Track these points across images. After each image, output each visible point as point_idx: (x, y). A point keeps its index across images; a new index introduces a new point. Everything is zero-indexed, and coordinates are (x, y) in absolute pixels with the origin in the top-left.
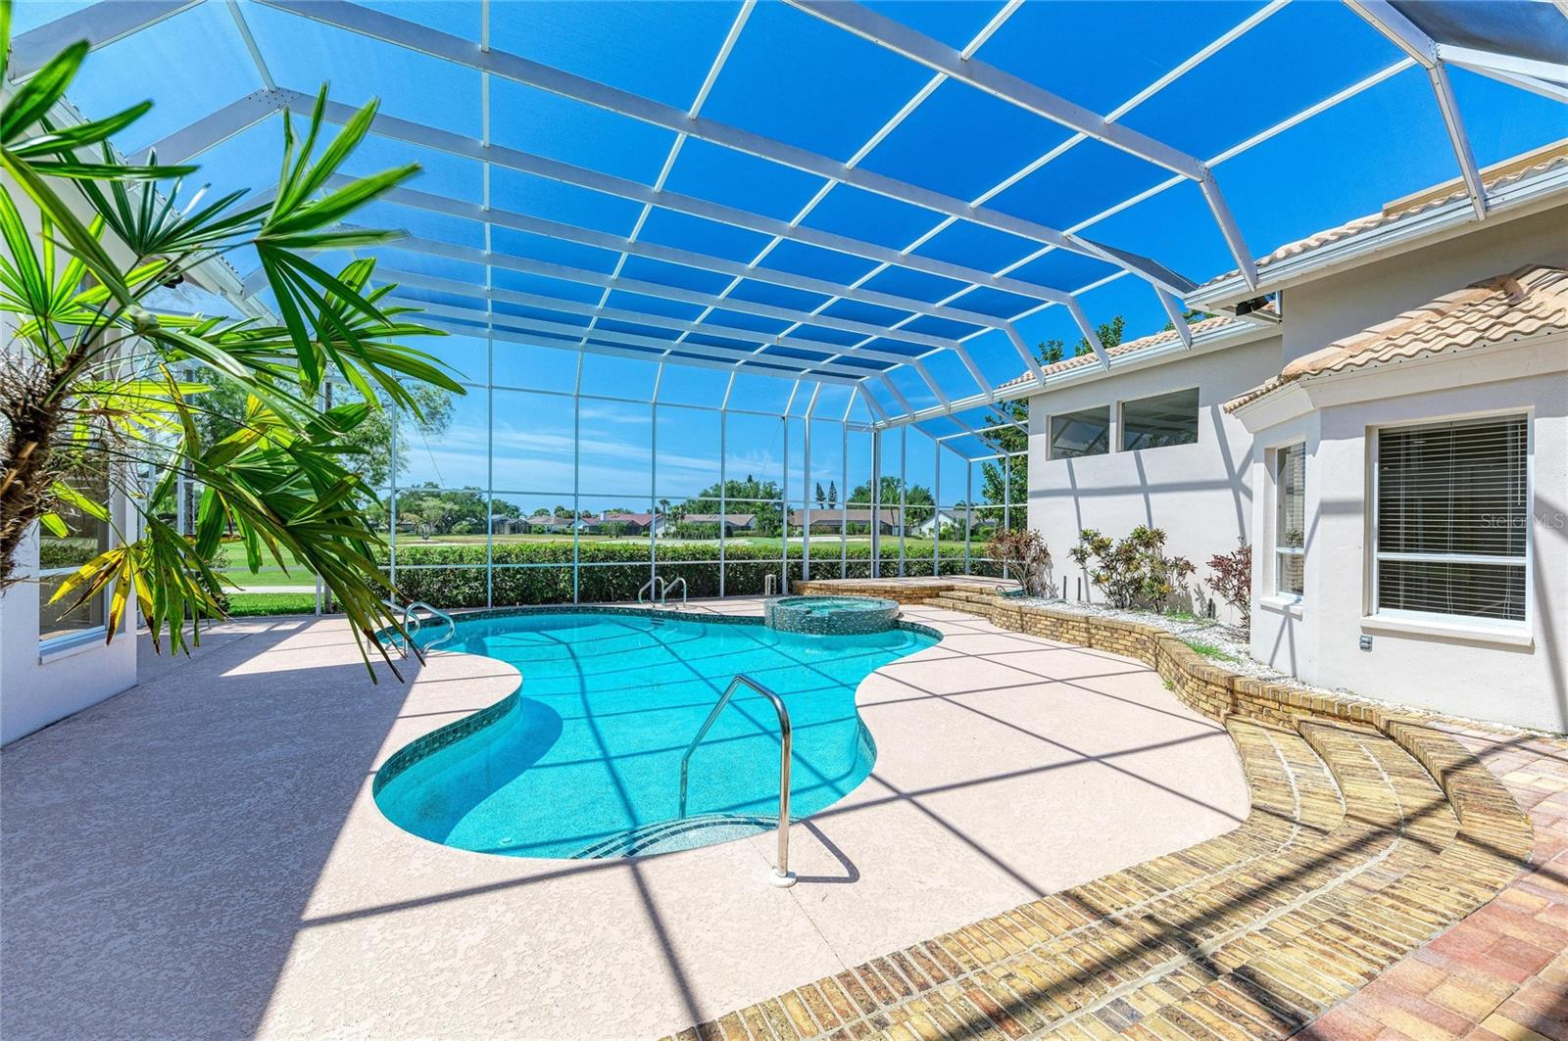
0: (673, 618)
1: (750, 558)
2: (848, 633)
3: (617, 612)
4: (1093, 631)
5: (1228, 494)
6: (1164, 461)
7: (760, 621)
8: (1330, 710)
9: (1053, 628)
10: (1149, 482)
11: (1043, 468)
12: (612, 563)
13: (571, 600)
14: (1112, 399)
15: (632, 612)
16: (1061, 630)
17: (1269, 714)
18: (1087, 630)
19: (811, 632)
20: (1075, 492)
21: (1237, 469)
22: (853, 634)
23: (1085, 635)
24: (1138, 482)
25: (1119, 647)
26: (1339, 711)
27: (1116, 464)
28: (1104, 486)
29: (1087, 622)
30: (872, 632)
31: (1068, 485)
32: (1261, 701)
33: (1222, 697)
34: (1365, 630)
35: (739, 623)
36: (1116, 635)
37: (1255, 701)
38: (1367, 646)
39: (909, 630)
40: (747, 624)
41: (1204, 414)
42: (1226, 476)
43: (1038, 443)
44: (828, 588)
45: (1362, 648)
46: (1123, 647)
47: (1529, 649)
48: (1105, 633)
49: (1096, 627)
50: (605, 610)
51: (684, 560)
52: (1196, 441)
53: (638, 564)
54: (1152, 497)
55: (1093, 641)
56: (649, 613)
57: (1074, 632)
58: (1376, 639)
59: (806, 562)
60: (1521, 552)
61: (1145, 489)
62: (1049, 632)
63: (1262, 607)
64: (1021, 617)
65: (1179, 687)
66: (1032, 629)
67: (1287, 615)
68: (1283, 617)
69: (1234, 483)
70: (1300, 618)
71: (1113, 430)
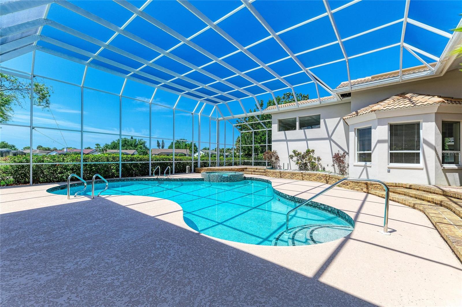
0: (168, 181)
1: (181, 160)
2: (235, 182)
3: (142, 180)
5: (328, 141)
6: (311, 132)
7: (202, 180)
8: (393, 185)
9: (291, 176)
10: (308, 138)
11: (276, 133)
12: (133, 162)
13: (118, 177)
14: (297, 116)
15: (149, 180)
16: (294, 176)
17: (377, 188)
18: (302, 176)
19: (224, 182)
20: (286, 140)
21: (330, 135)
22: (236, 181)
23: (302, 177)
24: (304, 138)
25: (311, 179)
26: (395, 185)
27: (298, 133)
28: (295, 139)
29: (302, 174)
30: (241, 181)
31: (284, 138)
32: (375, 185)
33: (363, 186)
34: (388, 168)
35: (194, 181)
36: (310, 176)
37: (373, 185)
38: (389, 172)
39: (249, 180)
40: (198, 181)
41: (322, 121)
42: (327, 137)
43: (275, 127)
44: (211, 169)
45: (388, 172)
46: (313, 179)
47: (422, 169)
48: (307, 176)
49: (305, 175)
50: (136, 180)
51: (160, 161)
52: (320, 128)
53: (144, 162)
54: (308, 142)
55: (304, 179)
56: (157, 179)
57: (298, 177)
58: (391, 170)
59: (199, 162)
60: (419, 150)
61: (306, 140)
62: (290, 177)
63: (354, 166)
64: (280, 174)
65: (344, 186)
66: (284, 177)
67: (365, 167)
68: (363, 167)
69: (329, 138)
70: (371, 167)
71: (298, 124)
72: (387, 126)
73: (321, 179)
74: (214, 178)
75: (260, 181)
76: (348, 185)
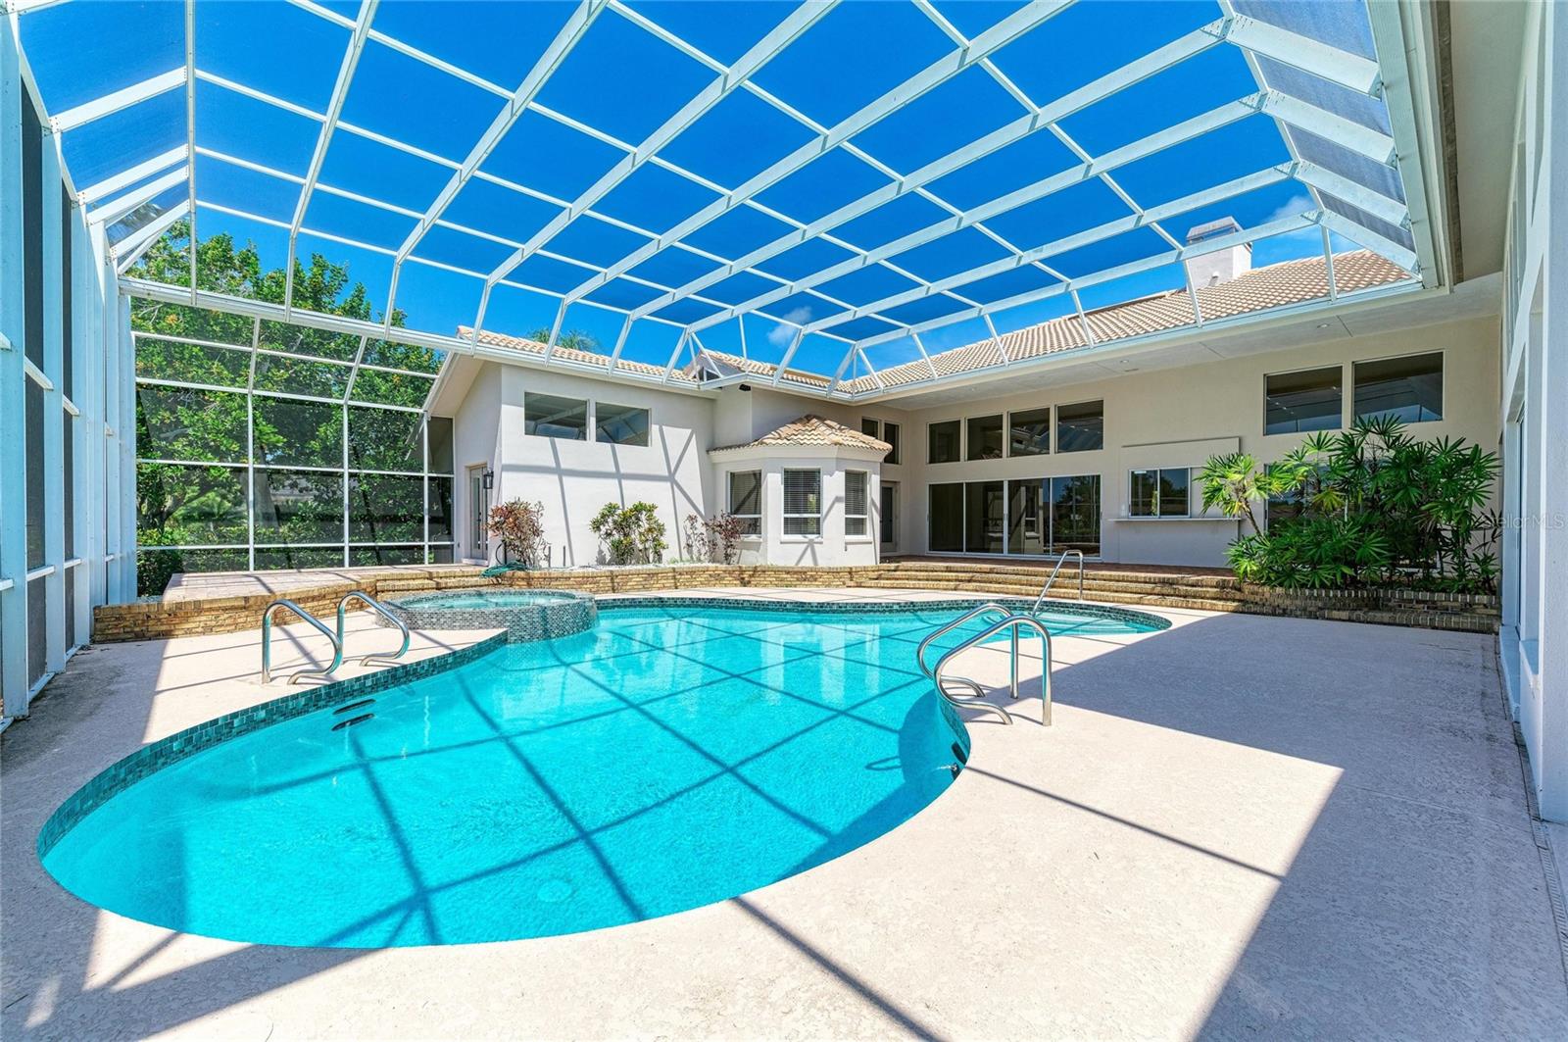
4: (678, 577)
5: (669, 484)
6: (629, 455)
9: (644, 583)
10: (625, 471)
11: (521, 441)
14: (594, 397)
18: (674, 578)
20: (559, 472)
21: (672, 469)
24: (614, 469)
27: (590, 451)
28: (586, 469)
31: (552, 464)
41: (654, 429)
42: (667, 474)
45: (845, 550)
49: (680, 574)
52: (648, 445)
54: (624, 482)
58: (848, 547)
60: (866, 511)
61: (619, 476)
62: (641, 587)
63: (781, 543)
64: (612, 579)
65: (806, 583)
66: (624, 588)
67: (811, 543)
68: (805, 545)
69: (671, 478)
70: (821, 543)
71: (592, 422)
72: (844, 473)
73: (723, 579)
74: (564, 619)
75: (614, 607)
76: (816, 580)
